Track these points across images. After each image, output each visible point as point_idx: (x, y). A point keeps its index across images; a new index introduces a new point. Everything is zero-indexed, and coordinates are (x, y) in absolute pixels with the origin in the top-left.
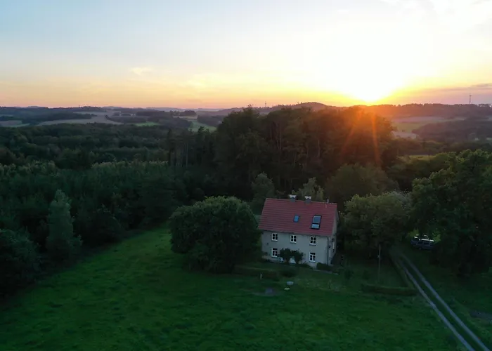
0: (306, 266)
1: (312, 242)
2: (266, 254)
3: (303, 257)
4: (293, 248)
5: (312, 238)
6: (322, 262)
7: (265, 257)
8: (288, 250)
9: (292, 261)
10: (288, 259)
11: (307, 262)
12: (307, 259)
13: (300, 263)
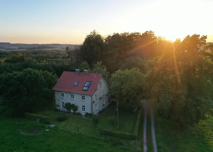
0: (79, 114)
1: (83, 99)
2: (58, 106)
3: (78, 108)
4: (72, 102)
5: (83, 97)
6: (89, 112)
7: (58, 108)
8: (69, 104)
9: (72, 111)
10: (70, 110)
11: (80, 111)
12: (80, 110)
13: (76, 112)
